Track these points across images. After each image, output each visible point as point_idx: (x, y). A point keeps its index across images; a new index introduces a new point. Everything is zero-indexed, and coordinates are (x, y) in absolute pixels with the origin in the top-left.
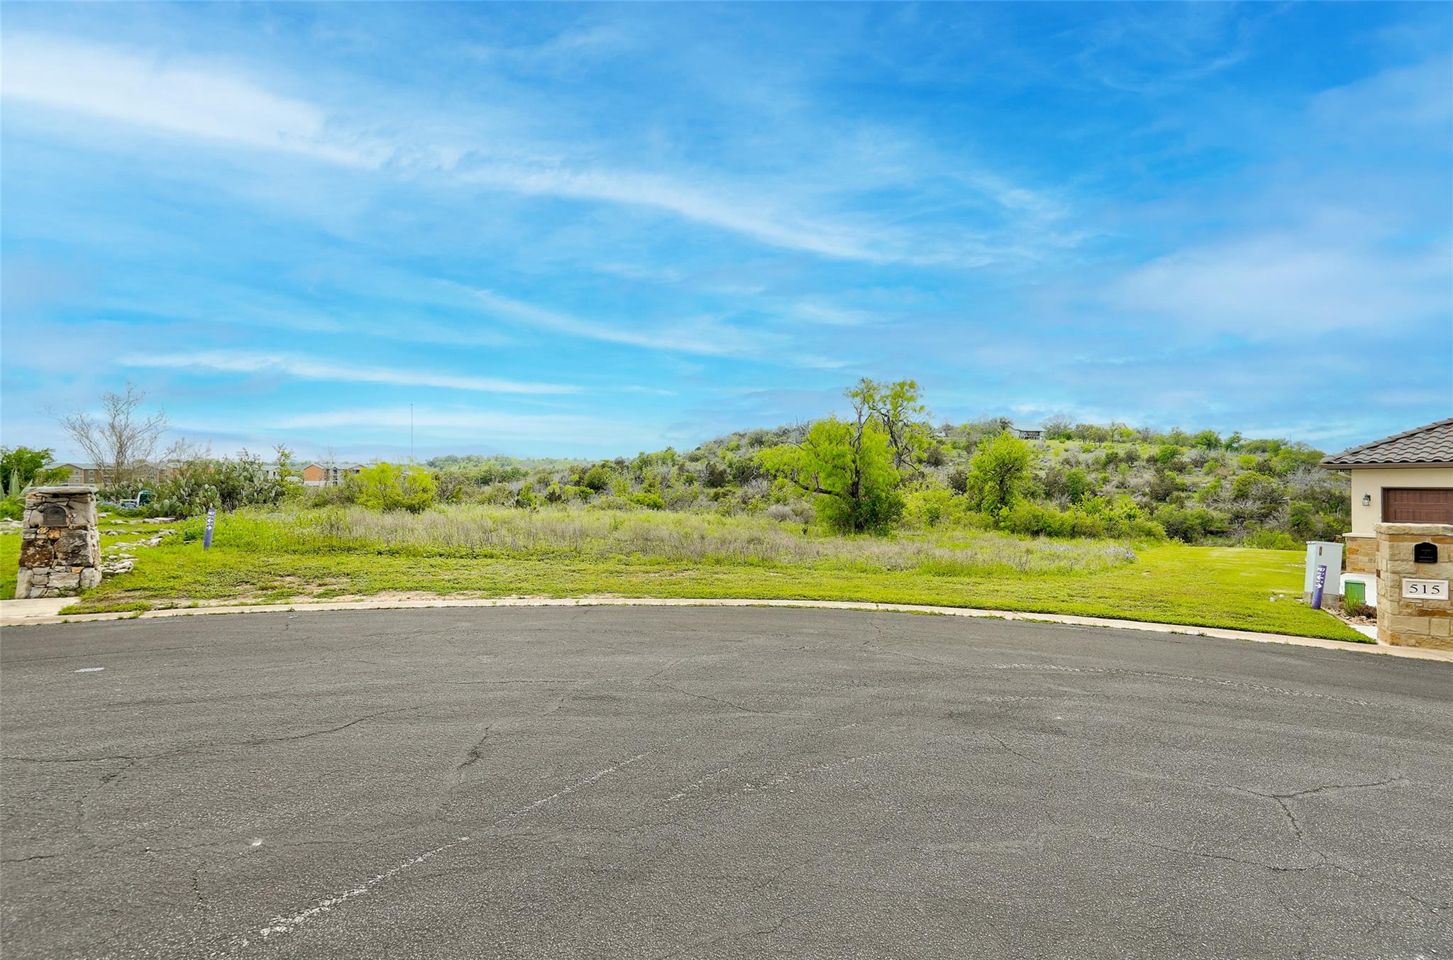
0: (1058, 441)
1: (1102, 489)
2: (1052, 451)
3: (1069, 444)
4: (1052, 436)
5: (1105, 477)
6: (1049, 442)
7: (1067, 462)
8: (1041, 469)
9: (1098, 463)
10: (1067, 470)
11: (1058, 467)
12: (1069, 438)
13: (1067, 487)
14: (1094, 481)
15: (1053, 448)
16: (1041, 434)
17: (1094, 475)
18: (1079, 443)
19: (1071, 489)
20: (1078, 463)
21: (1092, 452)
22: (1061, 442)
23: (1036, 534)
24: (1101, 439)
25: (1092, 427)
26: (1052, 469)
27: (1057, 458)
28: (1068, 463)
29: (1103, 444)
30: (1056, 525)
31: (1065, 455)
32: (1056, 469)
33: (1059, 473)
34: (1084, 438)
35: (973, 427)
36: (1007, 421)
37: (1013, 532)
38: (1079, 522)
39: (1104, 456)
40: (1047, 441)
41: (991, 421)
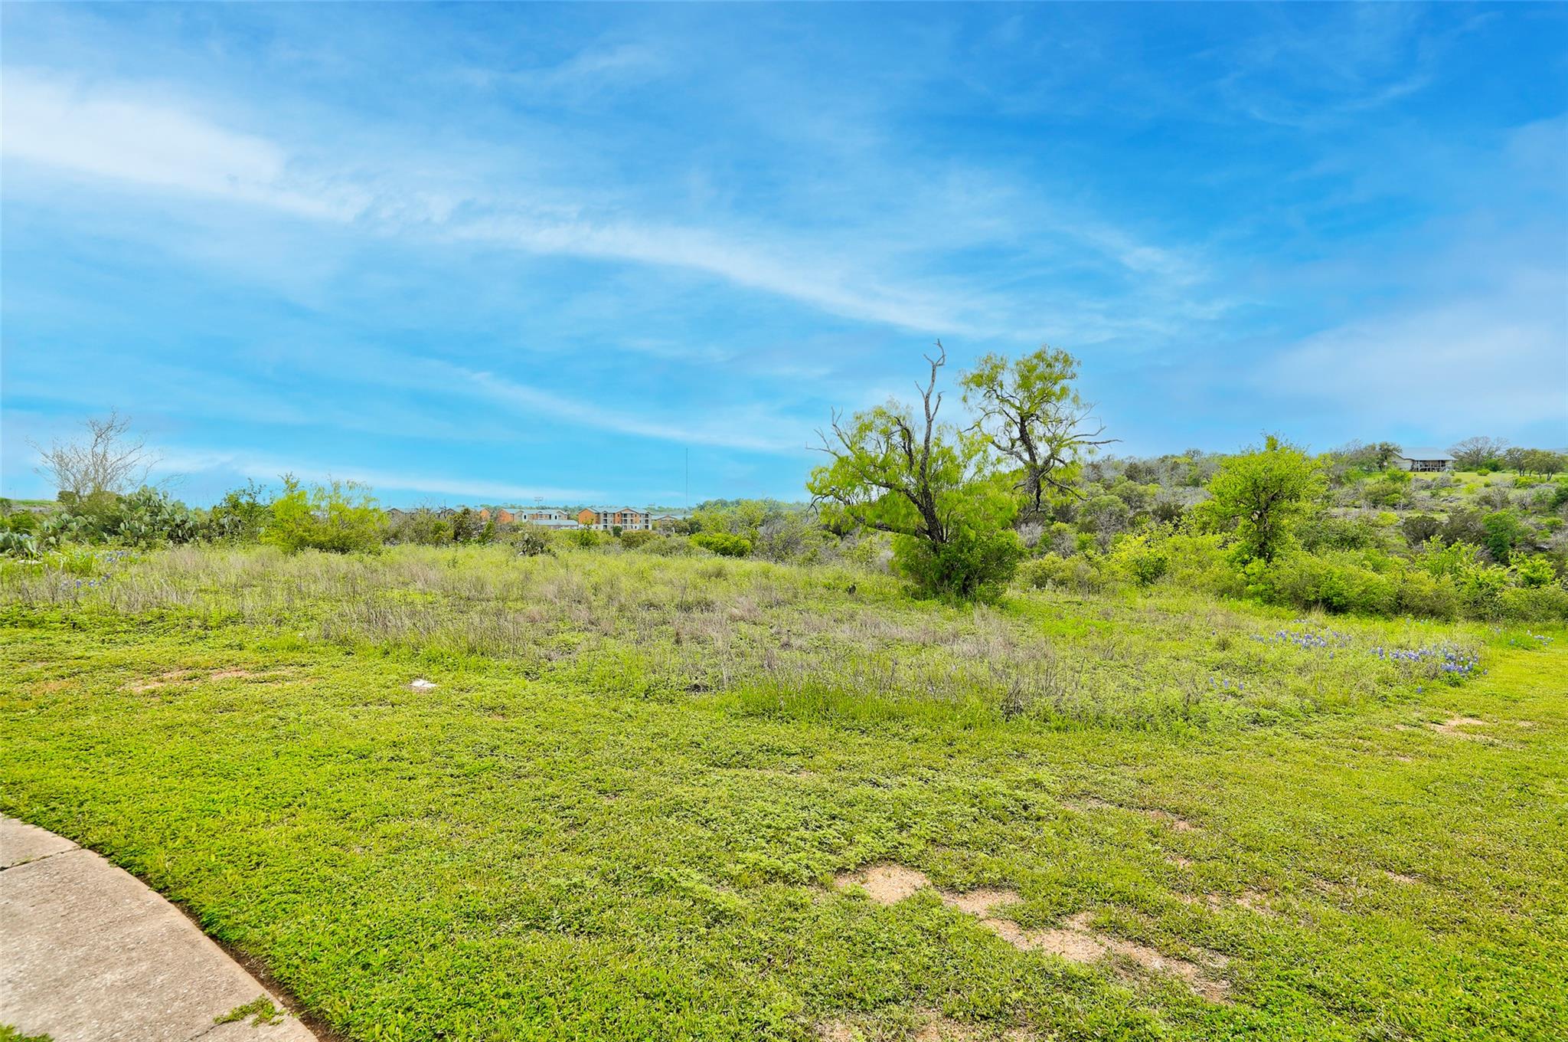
0: (1476, 474)
1: (1548, 540)
2: (1465, 486)
3: (1494, 477)
4: (1467, 467)
5: (1554, 523)
6: (1458, 475)
7: (1486, 501)
8: (1441, 511)
9: (1542, 502)
10: (1487, 512)
11: (1472, 508)
12: (1495, 468)
13: (1484, 535)
14: (1533, 528)
15: (1466, 483)
16: (1449, 464)
17: (1533, 520)
18: (1512, 475)
19: (1491, 539)
20: (1506, 503)
21: (1532, 487)
22: (1481, 475)
23: (1308, 606)
24: (1552, 469)
25: (1534, 452)
26: (1459, 511)
27: (1471, 497)
28: (1487, 503)
29: (1554, 477)
30: (1353, 593)
31: (1485, 491)
32: (1468, 512)
33: (1472, 516)
34: (1521, 468)
35: (1336, 457)
36: (1391, 448)
37: (1270, 601)
38: (1409, 589)
39: (1554, 492)
40: (1457, 473)
41: (1366, 449)
